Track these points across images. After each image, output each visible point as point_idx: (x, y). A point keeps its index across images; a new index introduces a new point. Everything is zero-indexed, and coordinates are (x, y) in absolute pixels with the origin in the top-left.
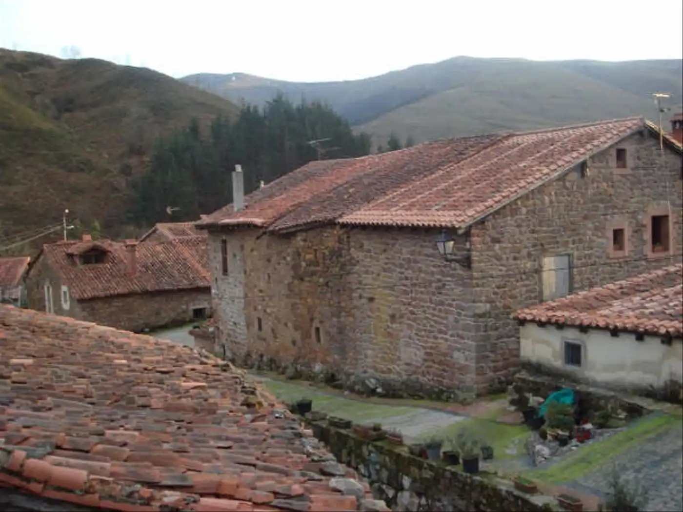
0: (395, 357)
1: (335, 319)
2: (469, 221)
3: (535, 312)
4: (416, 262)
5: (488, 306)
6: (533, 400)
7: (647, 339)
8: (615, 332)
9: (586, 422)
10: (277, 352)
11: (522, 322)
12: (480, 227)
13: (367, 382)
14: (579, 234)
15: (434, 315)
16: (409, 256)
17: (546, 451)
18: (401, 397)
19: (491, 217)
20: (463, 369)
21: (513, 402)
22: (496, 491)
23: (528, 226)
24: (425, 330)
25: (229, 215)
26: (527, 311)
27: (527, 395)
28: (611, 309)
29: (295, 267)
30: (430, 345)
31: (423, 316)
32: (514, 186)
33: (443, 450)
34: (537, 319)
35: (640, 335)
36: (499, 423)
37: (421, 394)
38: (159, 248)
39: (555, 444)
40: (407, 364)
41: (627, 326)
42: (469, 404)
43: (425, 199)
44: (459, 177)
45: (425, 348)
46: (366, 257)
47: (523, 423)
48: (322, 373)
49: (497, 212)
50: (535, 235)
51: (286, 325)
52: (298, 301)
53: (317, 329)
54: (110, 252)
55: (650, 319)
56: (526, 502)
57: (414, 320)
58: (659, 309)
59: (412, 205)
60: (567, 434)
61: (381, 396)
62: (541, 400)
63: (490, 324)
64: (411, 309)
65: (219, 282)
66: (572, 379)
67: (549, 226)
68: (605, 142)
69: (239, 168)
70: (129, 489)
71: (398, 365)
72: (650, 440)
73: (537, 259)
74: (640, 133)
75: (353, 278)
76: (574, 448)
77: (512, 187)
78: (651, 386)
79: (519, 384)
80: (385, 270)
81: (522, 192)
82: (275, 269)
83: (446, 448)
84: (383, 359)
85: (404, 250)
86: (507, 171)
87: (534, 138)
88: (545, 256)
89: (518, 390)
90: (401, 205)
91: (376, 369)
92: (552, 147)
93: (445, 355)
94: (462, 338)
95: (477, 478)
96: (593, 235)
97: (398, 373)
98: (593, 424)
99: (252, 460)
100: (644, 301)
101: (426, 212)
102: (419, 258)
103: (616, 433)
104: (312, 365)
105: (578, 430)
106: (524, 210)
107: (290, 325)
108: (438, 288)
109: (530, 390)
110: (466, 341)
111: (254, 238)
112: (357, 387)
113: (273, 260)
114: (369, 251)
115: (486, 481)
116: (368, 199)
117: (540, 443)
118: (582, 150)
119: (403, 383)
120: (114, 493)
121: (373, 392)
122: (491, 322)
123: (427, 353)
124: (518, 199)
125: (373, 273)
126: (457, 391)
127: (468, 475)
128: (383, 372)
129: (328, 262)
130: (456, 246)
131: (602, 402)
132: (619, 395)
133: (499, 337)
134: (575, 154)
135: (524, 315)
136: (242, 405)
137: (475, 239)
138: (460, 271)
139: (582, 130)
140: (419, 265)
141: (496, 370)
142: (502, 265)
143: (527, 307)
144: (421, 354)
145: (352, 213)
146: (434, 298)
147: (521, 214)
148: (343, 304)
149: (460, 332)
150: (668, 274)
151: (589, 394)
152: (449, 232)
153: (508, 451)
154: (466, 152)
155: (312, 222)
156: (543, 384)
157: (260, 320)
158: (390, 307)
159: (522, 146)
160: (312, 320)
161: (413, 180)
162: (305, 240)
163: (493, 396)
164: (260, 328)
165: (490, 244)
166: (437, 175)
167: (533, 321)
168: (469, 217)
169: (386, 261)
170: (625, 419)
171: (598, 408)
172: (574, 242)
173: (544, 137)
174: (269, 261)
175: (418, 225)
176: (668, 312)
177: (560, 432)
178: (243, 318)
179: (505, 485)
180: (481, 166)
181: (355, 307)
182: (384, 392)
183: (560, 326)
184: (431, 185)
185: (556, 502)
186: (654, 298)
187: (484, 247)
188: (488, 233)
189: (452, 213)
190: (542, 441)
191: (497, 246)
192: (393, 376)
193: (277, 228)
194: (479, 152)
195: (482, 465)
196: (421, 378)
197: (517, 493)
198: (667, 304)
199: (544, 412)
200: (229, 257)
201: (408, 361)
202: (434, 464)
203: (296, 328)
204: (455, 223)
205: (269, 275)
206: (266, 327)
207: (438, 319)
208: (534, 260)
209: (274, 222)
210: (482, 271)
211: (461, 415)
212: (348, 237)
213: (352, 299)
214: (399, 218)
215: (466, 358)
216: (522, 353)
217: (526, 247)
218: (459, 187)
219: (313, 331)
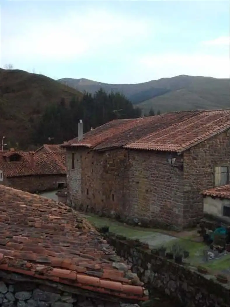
0: (147, 209)
1: (121, 191)
2: (183, 149)
3: (210, 192)
4: (158, 167)
5: (190, 188)
6: (208, 231)
10: (95, 204)
11: (205, 196)
12: (188, 152)
13: (134, 220)
15: (165, 191)
16: (155, 164)
17: (212, 255)
18: (149, 227)
19: (193, 148)
20: (178, 216)
21: (199, 232)
22: (189, 272)
23: (209, 153)
24: (161, 198)
25: (76, 142)
26: (207, 191)
27: (205, 229)
29: (105, 167)
30: (163, 204)
31: (160, 191)
33: (166, 252)
34: (211, 195)
36: (192, 241)
37: (158, 226)
38: (44, 156)
39: (217, 252)
40: (153, 213)
42: (179, 232)
43: (164, 139)
44: (179, 129)
45: (160, 205)
46: (136, 163)
47: (203, 241)
48: (114, 215)
49: (196, 146)
50: (212, 157)
51: (99, 192)
52: (105, 182)
53: (113, 195)
54: (22, 156)
56: (202, 278)
57: (156, 193)
59: (158, 141)
60: (222, 247)
61: (140, 226)
62: (211, 231)
63: (190, 196)
64: (155, 188)
65: (70, 172)
66: (226, 223)
67: (219, 153)
69: (81, 121)
70: (21, 263)
71: (148, 213)
73: (213, 168)
75: (130, 173)
76: (225, 254)
77: (203, 135)
79: (202, 224)
80: (144, 170)
81: (207, 137)
82: (96, 167)
83: (168, 251)
84: (142, 210)
85: (153, 161)
86: (201, 127)
87: (214, 113)
88: (216, 167)
89: (201, 227)
90: (153, 141)
92: (222, 118)
93: (170, 209)
95: (182, 266)
97: (148, 217)
99: (78, 252)
101: (164, 144)
102: (160, 165)
104: (110, 211)
106: (208, 145)
107: (101, 192)
108: (168, 179)
109: (207, 227)
110: (179, 203)
111: (87, 153)
112: (130, 222)
113: (95, 163)
114: (137, 161)
115: (185, 267)
116: (138, 138)
117: (210, 251)
119: (150, 221)
120: (14, 264)
121: (136, 224)
122: (191, 195)
123: (161, 208)
124: (205, 140)
125: (139, 171)
126: (174, 226)
127: (177, 264)
128: (141, 216)
129: (119, 165)
130: (177, 160)
133: (194, 202)
135: (205, 193)
136: (76, 227)
137: (185, 158)
138: (178, 171)
140: (160, 168)
141: (192, 217)
142: (197, 170)
143: (207, 189)
144: (159, 208)
145: (130, 144)
146: (166, 183)
147: (206, 147)
148: (125, 184)
149: (177, 199)
152: (174, 154)
153: (196, 254)
154: (183, 118)
155: (112, 147)
156: (213, 224)
157: (87, 190)
158: (146, 186)
159: (208, 116)
160: (111, 191)
161: (159, 130)
162: (109, 155)
163: (190, 229)
164: (88, 193)
165: (192, 160)
166: (170, 128)
167: (210, 196)
168: (183, 147)
169: (145, 166)
173: (218, 113)
174: (93, 163)
175: (160, 150)
177: (219, 247)
178: (80, 188)
179: (193, 269)
180: (190, 125)
181: (130, 186)
182: (142, 225)
183: (222, 198)
184: (167, 132)
185: (216, 278)
187: (189, 161)
188: (191, 155)
189: (175, 145)
190: (211, 250)
191: (195, 161)
192: (146, 217)
193: (97, 149)
194: (189, 118)
195: (184, 260)
196: (158, 219)
197: (198, 273)
199: (212, 237)
200: (75, 161)
201: (153, 211)
202: (162, 258)
203: (103, 194)
204: (176, 150)
205: (93, 170)
206: (90, 193)
207: (168, 194)
208: (211, 168)
209: (96, 146)
210: (188, 172)
211: (176, 237)
212: (129, 154)
213: (129, 182)
214: (152, 146)
215: (179, 211)
216: (204, 210)
217: (208, 162)
218: (179, 134)
219: (111, 196)
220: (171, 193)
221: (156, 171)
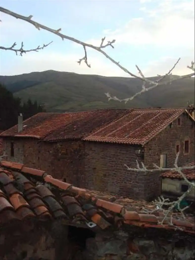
0: (105, 190)
1: (75, 175)
2: (145, 143)
3: (169, 174)
4: (117, 156)
12: (147, 145)
14: (169, 147)
15: (125, 175)
16: (114, 153)
19: (150, 142)
20: (138, 194)
23: (157, 144)
24: (120, 180)
30: (122, 185)
31: (120, 175)
34: (171, 177)
43: (118, 133)
44: (124, 125)
45: (119, 186)
46: (92, 153)
49: (151, 139)
50: (159, 147)
53: (65, 179)
57: (115, 176)
59: (114, 135)
64: (114, 172)
65: (9, 159)
68: (176, 116)
69: (21, 115)
74: (184, 114)
75: (86, 160)
80: (102, 158)
82: (43, 155)
85: (112, 151)
86: (144, 124)
87: (144, 112)
88: (161, 155)
90: (108, 135)
92: (156, 117)
93: (130, 189)
94: (138, 183)
96: (172, 147)
101: (123, 138)
110: (140, 184)
111: (37, 143)
113: (42, 152)
114: (94, 151)
123: (121, 188)
124: (156, 135)
125: (96, 159)
129: (73, 154)
130: (141, 151)
134: (169, 120)
135: (165, 175)
137: (145, 149)
139: (162, 111)
140: (119, 157)
144: (118, 189)
145: (87, 137)
147: (156, 140)
148: (80, 170)
149: (137, 181)
152: (139, 146)
154: (118, 115)
158: (103, 171)
159: (141, 115)
160: (62, 175)
161: (103, 125)
162: (61, 146)
166: (113, 123)
168: (144, 141)
169: (103, 155)
172: (168, 150)
173: (148, 112)
174: (39, 152)
181: (86, 171)
183: (180, 179)
187: (147, 151)
189: (136, 139)
191: (150, 151)
193: (48, 140)
204: (141, 143)
205: (39, 158)
208: (158, 156)
209: (45, 138)
210: (146, 160)
212: (85, 145)
213: (84, 168)
214: (112, 140)
215: (139, 190)
217: (157, 151)
218: (128, 129)
220: (131, 176)
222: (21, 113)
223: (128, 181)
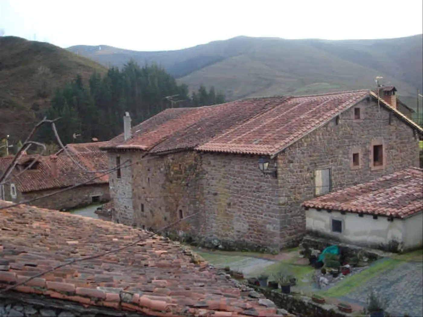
0: (230, 227)
1: (192, 205)
2: (277, 151)
3: (314, 202)
4: (244, 173)
5: (286, 198)
6: (315, 252)
7: (379, 218)
8: (361, 214)
9: (346, 264)
10: (154, 224)
11: (307, 208)
13: (213, 242)
14: (334, 157)
16: (239, 170)
17: (326, 280)
18: (234, 250)
19: (288, 148)
20: (272, 234)
21: (302, 253)
22: (302, 303)
23: (308, 153)
24: (249, 212)
25: (121, 142)
26: (309, 202)
27: (310, 249)
28: (358, 201)
29: (166, 175)
30: (252, 220)
31: (247, 204)
32: (300, 130)
33: (268, 281)
34: (316, 206)
35: (375, 216)
36: (295, 265)
37: (246, 249)
39: (331, 276)
40: (239, 232)
41: (369, 211)
42: (277, 254)
43: (247, 137)
44: (265, 124)
45: (248, 222)
46: (212, 169)
47: (310, 264)
48: (184, 236)
49: (292, 146)
50: (312, 158)
51: (160, 208)
52: (169, 194)
53: (181, 211)
54: (41, 163)
55: (380, 207)
56: (320, 308)
57: (242, 206)
58: (384, 201)
59: (240, 141)
60: (337, 270)
61: (221, 250)
62: (319, 251)
63: (288, 209)
64: (240, 200)
65: (115, 182)
66: (337, 240)
67: (319, 152)
68: (349, 105)
69: (127, 114)
71: (232, 232)
72: (383, 273)
73: (313, 172)
74: (368, 99)
75: (204, 181)
76: (342, 278)
78: (382, 244)
79: (306, 243)
80: (224, 178)
81: (305, 134)
82: (153, 175)
83: (271, 279)
84: (223, 228)
85: (236, 166)
86: (294, 121)
87: (306, 100)
88: (317, 170)
89: (305, 246)
90: (234, 140)
91: (219, 235)
92: (318, 107)
93: (262, 226)
94: (272, 217)
95: (291, 296)
96: (342, 157)
97: (232, 237)
98: (350, 265)
99: (219, 292)
100: (375, 196)
101: (250, 145)
102: (245, 171)
103: (364, 270)
104: (177, 232)
105: (343, 268)
106: (305, 144)
107: (163, 208)
108: (256, 188)
109: (312, 246)
110: (274, 218)
111: (140, 157)
112: (207, 245)
113: (152, 169)
114: (214, 166)
115: (295, 297)
116: (211, 135)
117: (322, 276)
118: (336, 110)
119: (236, 242)
121: (216, 248)
122: (288, 208)
123: (250, 226)
124: (303, 138)
125: (216, 179)
126: (268, 247)
127: (285, 294)
128: (222, 236)
129: (188, 172)
130: (270, 165)
131: (354, 253)
132: (363, 249)
133: (292, 216)
134: (332, 112)
135: (308, 204)
136: (191, 262)
137: (280, 161)
138: (271, 179)
139: (334, 96)
140: (246, 175)
141: (290, 234)
142: (294, 176)
143: (310, 200)
144: (247, 226)
145: (203, 144)
146: (254, 194)
147: (304, 147)
148: (197, 197)
149: (271, 213)
150: (387, 180)
151: (347, 248)
152: (265, 157)
153: (304, 281)
154: (266, 107)
155: (178, 149)
156: (319, 243)
157: (142, 206)
158: (227, 199)
159: (300, 105)
160: (177, 206)
161: (237, 124)
162: (173, 159)
163: (289, 249)
164: (143, 210)
165: (287, 164)
166: (251, 121)
167: (314, 208)
168: (277, 149)
169: (225, 172)
170: (368, 261)
171: (352, 256)
172: (332, 162)
173: (312, 100)
174: (149, 170)
175: (246, 153)
176: (390, 203)
177: (333, 270)
178: (131, 203)
179: (306, 299)
180: (277, 117)
181: (206, 199)
182: (224, 248)
183: (329, 210)
184: (249, 127)
185: (337, 308)
186: (381, 195)
187: (285, 165)
188: (286, 157)
189: (266, 146)
190: (323, 274)
191: (291, 164)
192: (228, 238)
193: (156, 152)
194: (274, 108)
195: (292, 289)
196: (246, 239)
197: (314, 303)
198: (388, 198)
199: (322, 258)
200: (122, 168)
201: (238, 230)
202: (264, 289)
203: (167, 210)
204: (269, 152)
205: (149, 179)
206: (147, 209)
207: (257, 206)
208: (311, 172)
209: (153, 148)
210: (283, 179)
211: (273, 261)
212: (201, 158)
213: (203, 194)
214: (234, 148)
215: (274, 228)
216: (307, 226)
217: (306, 165)
218: (266, 129)
219: (178, 212)
220: (262, 205)
221: (240, 178)
222: (127, 111)
223: (258, 213)
